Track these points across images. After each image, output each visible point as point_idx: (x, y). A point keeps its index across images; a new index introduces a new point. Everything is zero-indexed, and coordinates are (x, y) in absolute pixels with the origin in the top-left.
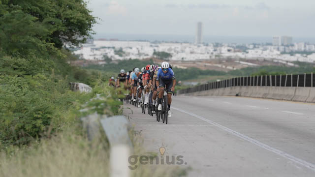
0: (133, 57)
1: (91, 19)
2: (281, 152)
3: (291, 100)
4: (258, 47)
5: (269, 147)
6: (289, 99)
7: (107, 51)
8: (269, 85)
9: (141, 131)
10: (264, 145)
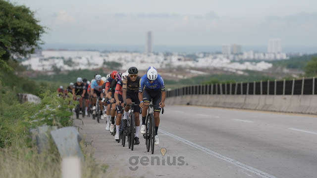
0: (83, 67)
1: (39, 29)
2: (231, 160)
3: (242, 108)
4: (208, 56)
5: (221, 156)
6: (239, 107)
7: (56, 61)
8: (219, 93)
9: (92, 141)
10: (216, 153)
